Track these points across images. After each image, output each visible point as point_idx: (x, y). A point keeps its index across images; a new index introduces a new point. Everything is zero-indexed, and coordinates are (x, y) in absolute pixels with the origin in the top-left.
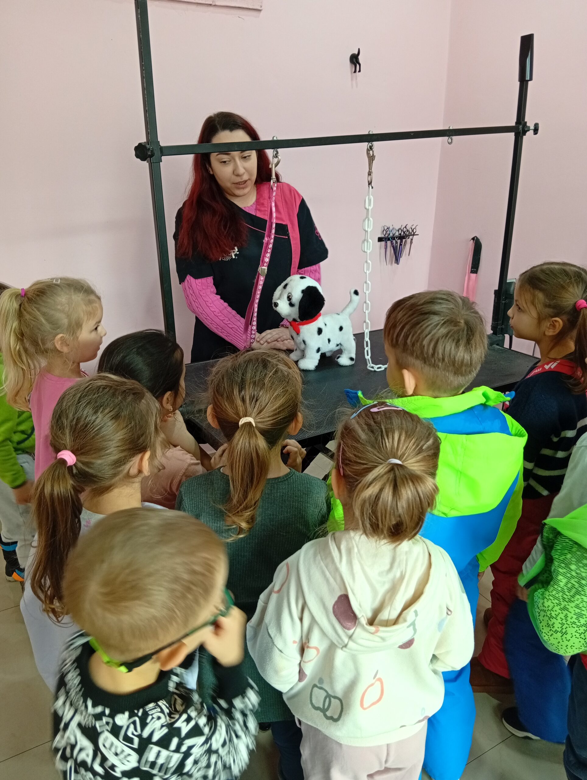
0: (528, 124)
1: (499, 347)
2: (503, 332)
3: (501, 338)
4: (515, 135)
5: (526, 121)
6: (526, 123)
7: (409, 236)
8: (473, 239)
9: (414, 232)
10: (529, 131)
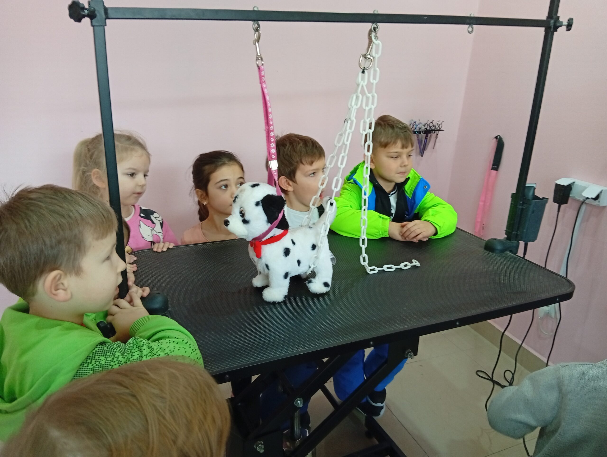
0: (561, 19)
1: (512, 254)
2: (518, 238)
3: (515, 245)
4: (546, 31)
5: (558, 15)
6: (559, 17)
7: (435, 131)
8: (496, 137)
9: (440, 127)
10: (561, 26)
